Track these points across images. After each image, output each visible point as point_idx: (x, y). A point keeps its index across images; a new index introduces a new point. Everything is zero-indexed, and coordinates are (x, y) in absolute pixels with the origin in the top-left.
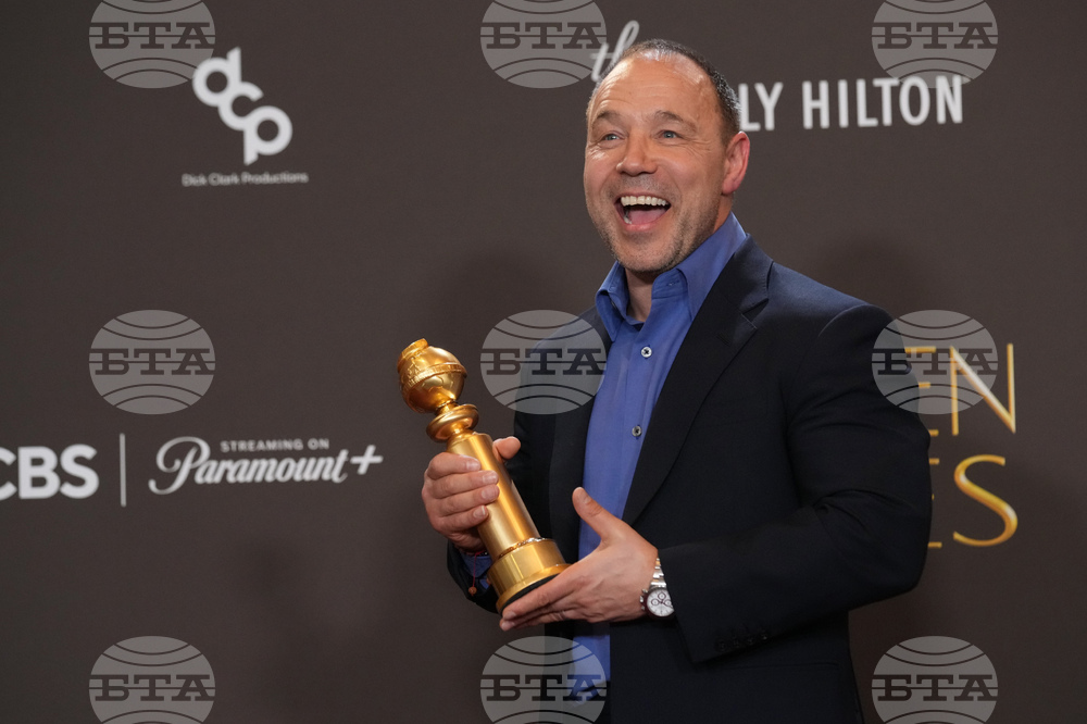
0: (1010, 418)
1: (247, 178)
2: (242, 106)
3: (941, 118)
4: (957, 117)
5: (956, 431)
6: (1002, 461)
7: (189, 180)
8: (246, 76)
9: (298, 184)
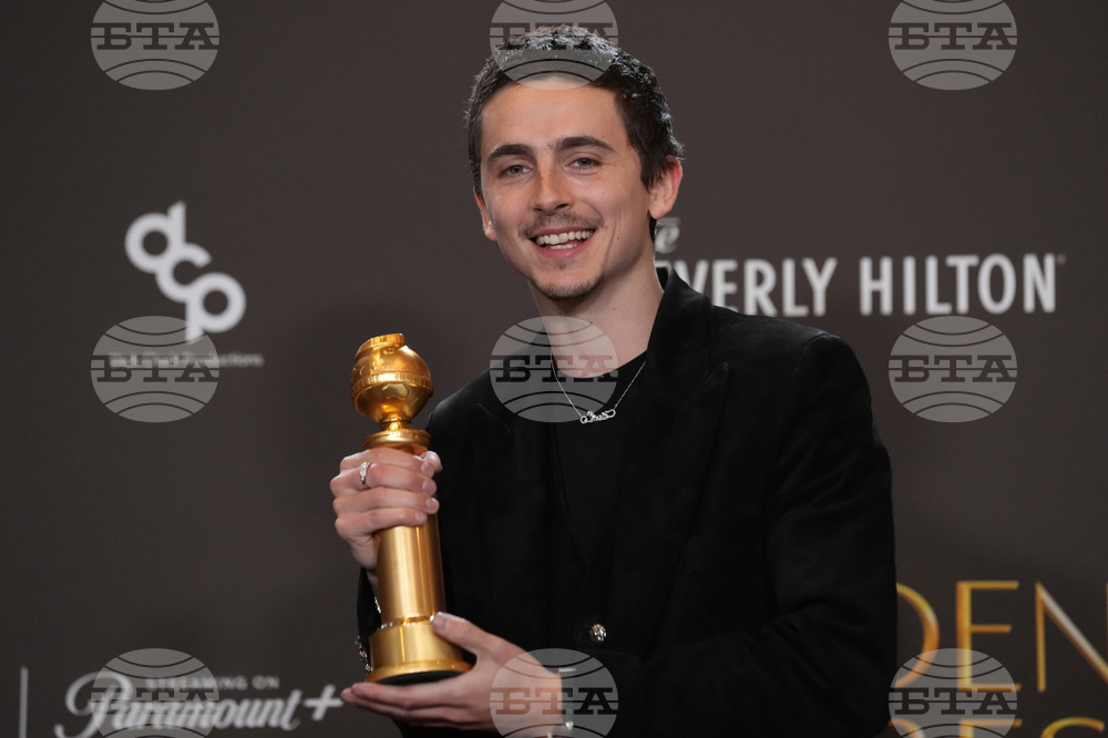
2: (185, 273)
3: (1029, 305)
4: (1049, 303)
5: (1042, 685)
6: (1100, 726)
8: (191, 237)
9: (251, 369)
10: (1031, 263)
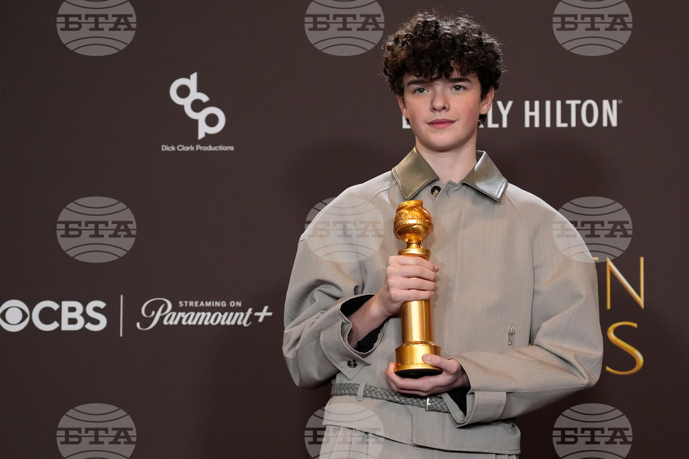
0: (641, 301)
1: (199, 147)
2: (197, 106)
3: (605, 124)
4: (614, 123)
5: (609, 306)
6: (635, 325)
7: (165, 148)
8: (200, 89)
9: (229, 151)
10: (606, 103)
